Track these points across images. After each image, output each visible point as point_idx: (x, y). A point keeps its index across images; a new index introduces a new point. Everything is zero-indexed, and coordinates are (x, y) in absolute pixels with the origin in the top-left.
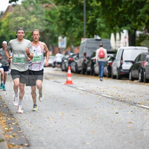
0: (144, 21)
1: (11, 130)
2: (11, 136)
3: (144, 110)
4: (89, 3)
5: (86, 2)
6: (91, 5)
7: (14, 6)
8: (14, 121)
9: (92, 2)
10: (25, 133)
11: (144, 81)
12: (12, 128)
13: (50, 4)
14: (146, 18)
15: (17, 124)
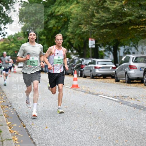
0: (66, 46)
1: (2, 99)
2: (2, 102)
3: (67, 88)
4: (40, 37)
5: (39, 37)
6: (41, 38)
7: (4, 38)
8: (4, 94)
9: (41, 36)
10: (9, 100)
11: (67, 74)
12: (3, 98)
13: (21, 37)
14: (67, 44)
15: (5, 96)
